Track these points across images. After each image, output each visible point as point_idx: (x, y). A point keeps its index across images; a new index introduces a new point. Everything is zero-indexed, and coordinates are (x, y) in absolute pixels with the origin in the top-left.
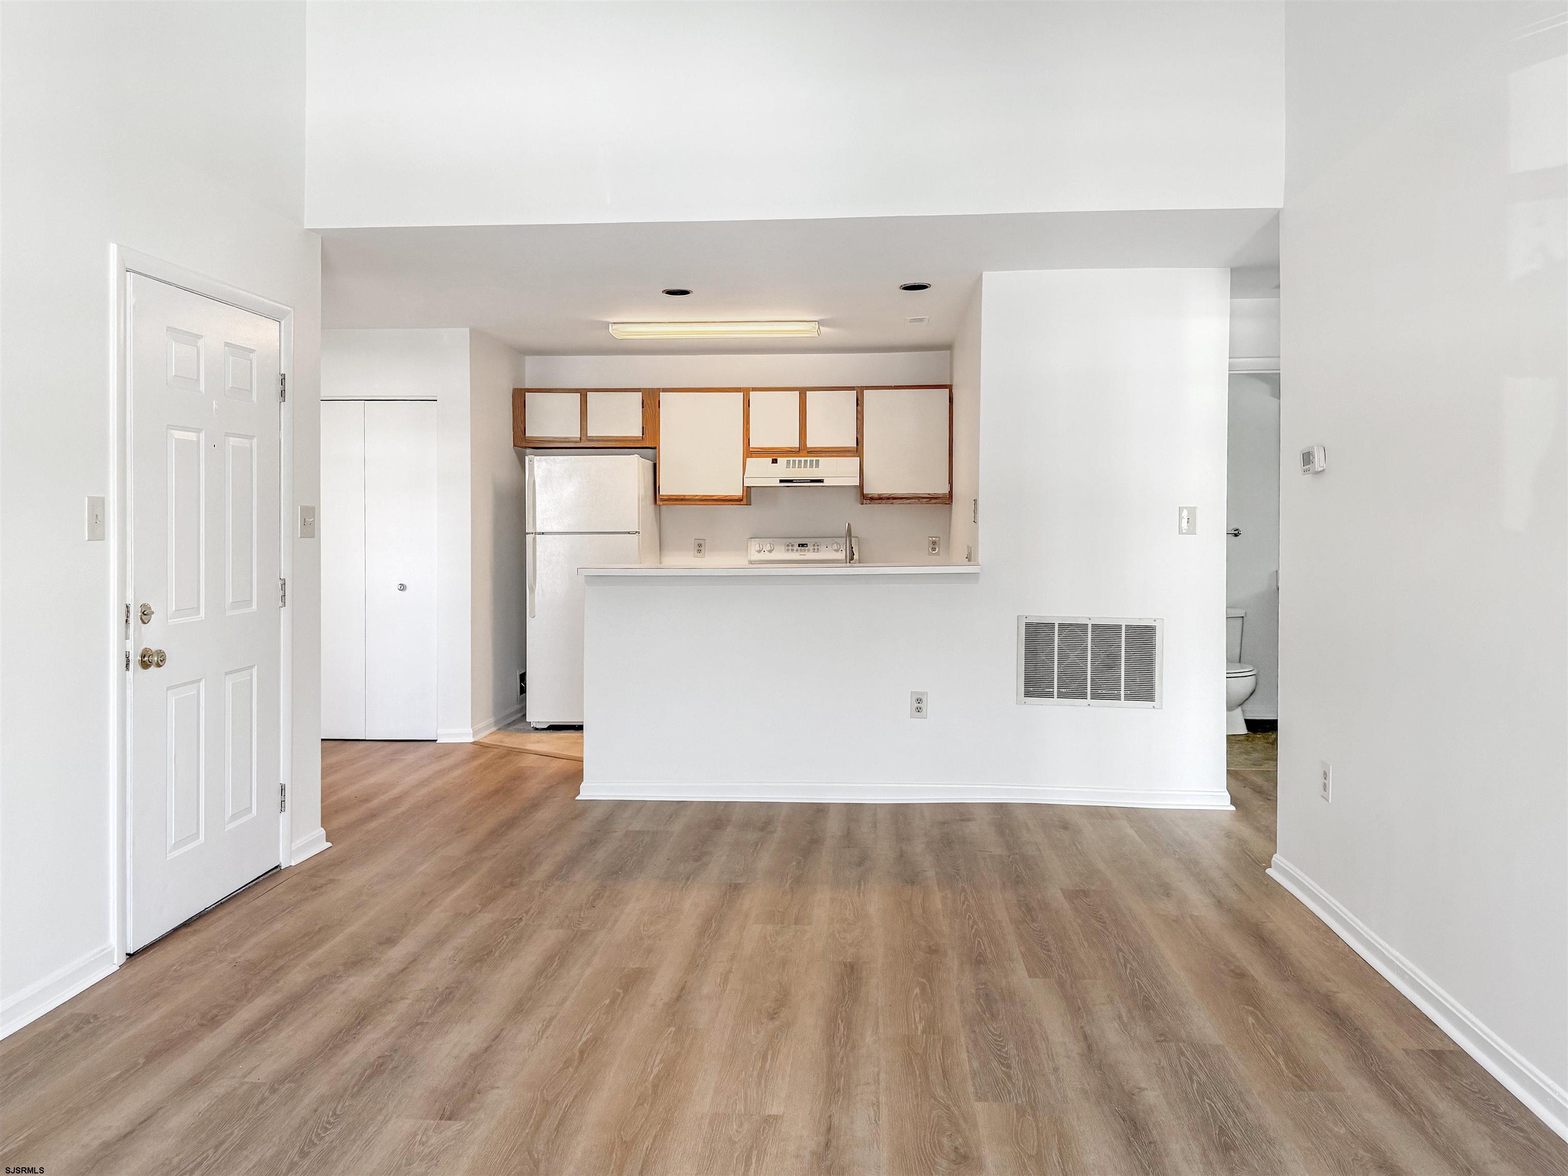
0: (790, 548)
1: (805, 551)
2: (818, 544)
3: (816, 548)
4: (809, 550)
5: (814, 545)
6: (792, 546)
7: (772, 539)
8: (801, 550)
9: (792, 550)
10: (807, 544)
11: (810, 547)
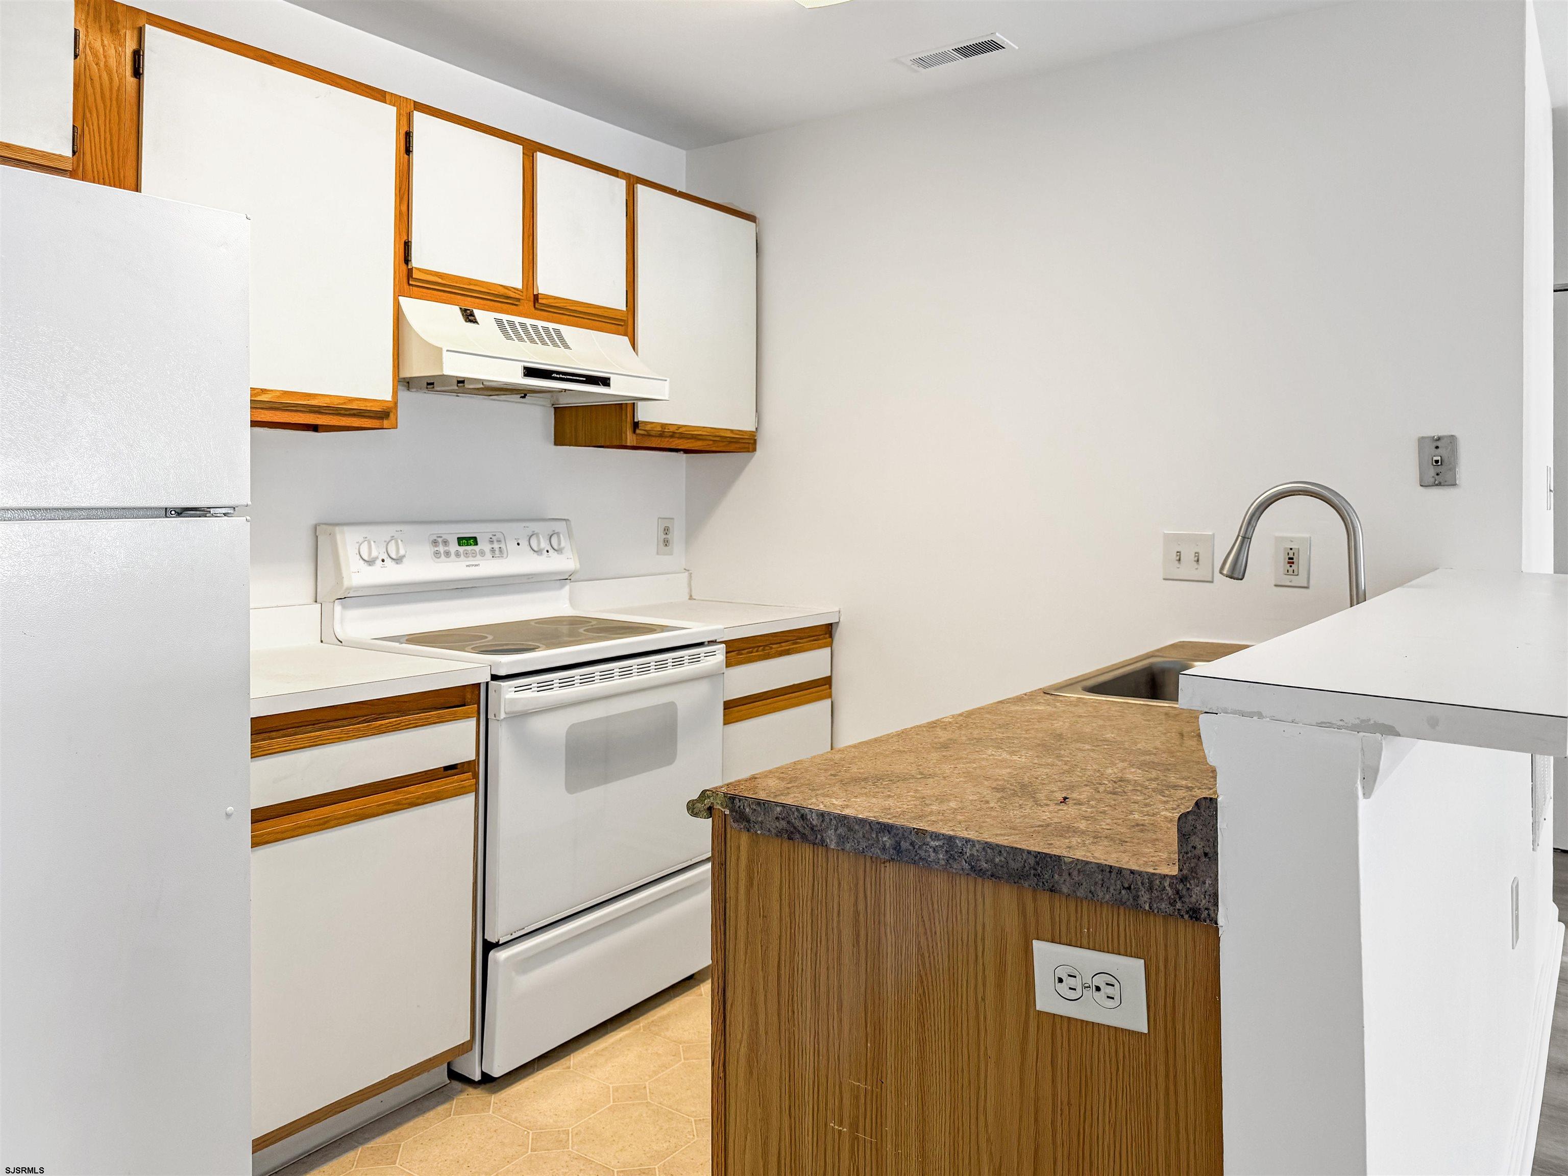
0: (441, 549)
1: (474, 555)
2: (499, 536)
3: (496, 546)
4: (482, 553)
5: (491, 542)
6: (445, 543)
7: (399, 527)
8: (466, 554)
9: (447, 554)
10: (475, 539)
11: (483, 545)
